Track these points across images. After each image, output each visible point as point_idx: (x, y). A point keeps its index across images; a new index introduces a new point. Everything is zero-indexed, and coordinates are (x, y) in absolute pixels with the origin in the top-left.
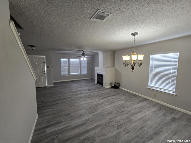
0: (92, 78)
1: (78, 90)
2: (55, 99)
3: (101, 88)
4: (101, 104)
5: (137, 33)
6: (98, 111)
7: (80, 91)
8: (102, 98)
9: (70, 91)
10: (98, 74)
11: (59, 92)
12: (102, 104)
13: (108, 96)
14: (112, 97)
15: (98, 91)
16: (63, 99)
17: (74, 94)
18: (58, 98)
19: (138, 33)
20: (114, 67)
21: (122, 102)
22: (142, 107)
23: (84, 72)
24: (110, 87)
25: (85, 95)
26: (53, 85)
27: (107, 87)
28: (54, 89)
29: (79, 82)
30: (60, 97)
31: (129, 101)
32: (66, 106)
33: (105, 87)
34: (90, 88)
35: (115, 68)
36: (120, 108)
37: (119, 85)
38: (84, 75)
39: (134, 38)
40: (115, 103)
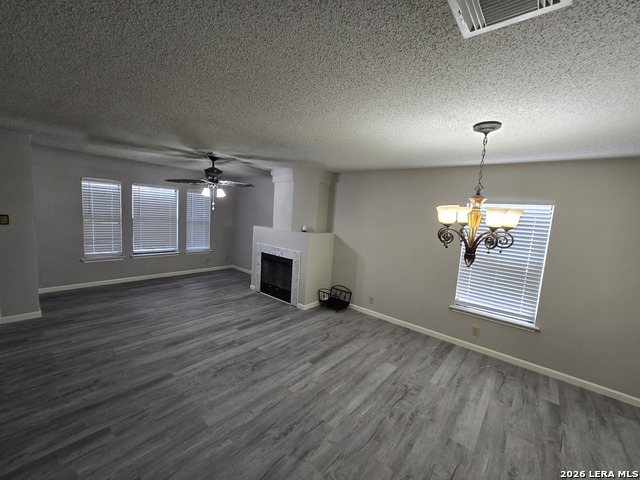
0: (232, 266)
1: (190, 330)
2: (76, 402)
3: (286, 312)
4: (321, 392)
5: (495, 125)
6: (330, 437)
7: (200, 333)
8: (314, 361)
9: (149, 340)
10: (266, 257)
11: (90, 350)
12: (324, 392)
13: (327, 347)
14: (345, 351)
15: (279, 328)
16: (127, 394)
17: (177, 357)
18: (91, 396)
19: (500, 124)
20: (329, 229)
21: (390, 368)
22: (455, 380)
23: (199, 243)
24: (316, 303)
25: (232, 352)
26: (38, 314)
27: (306, 307)
28: (47, 333)
29: (180, 286)
30: (104, 385)
31: (406, 362)
32: (156, 438)
33: (299, 305)
34: (243, 315)
35: (335, 236)
36: (396, 397)
37: (348, 295)
38: (199, 257)
39: (485, 142)
40: (370, 379)
